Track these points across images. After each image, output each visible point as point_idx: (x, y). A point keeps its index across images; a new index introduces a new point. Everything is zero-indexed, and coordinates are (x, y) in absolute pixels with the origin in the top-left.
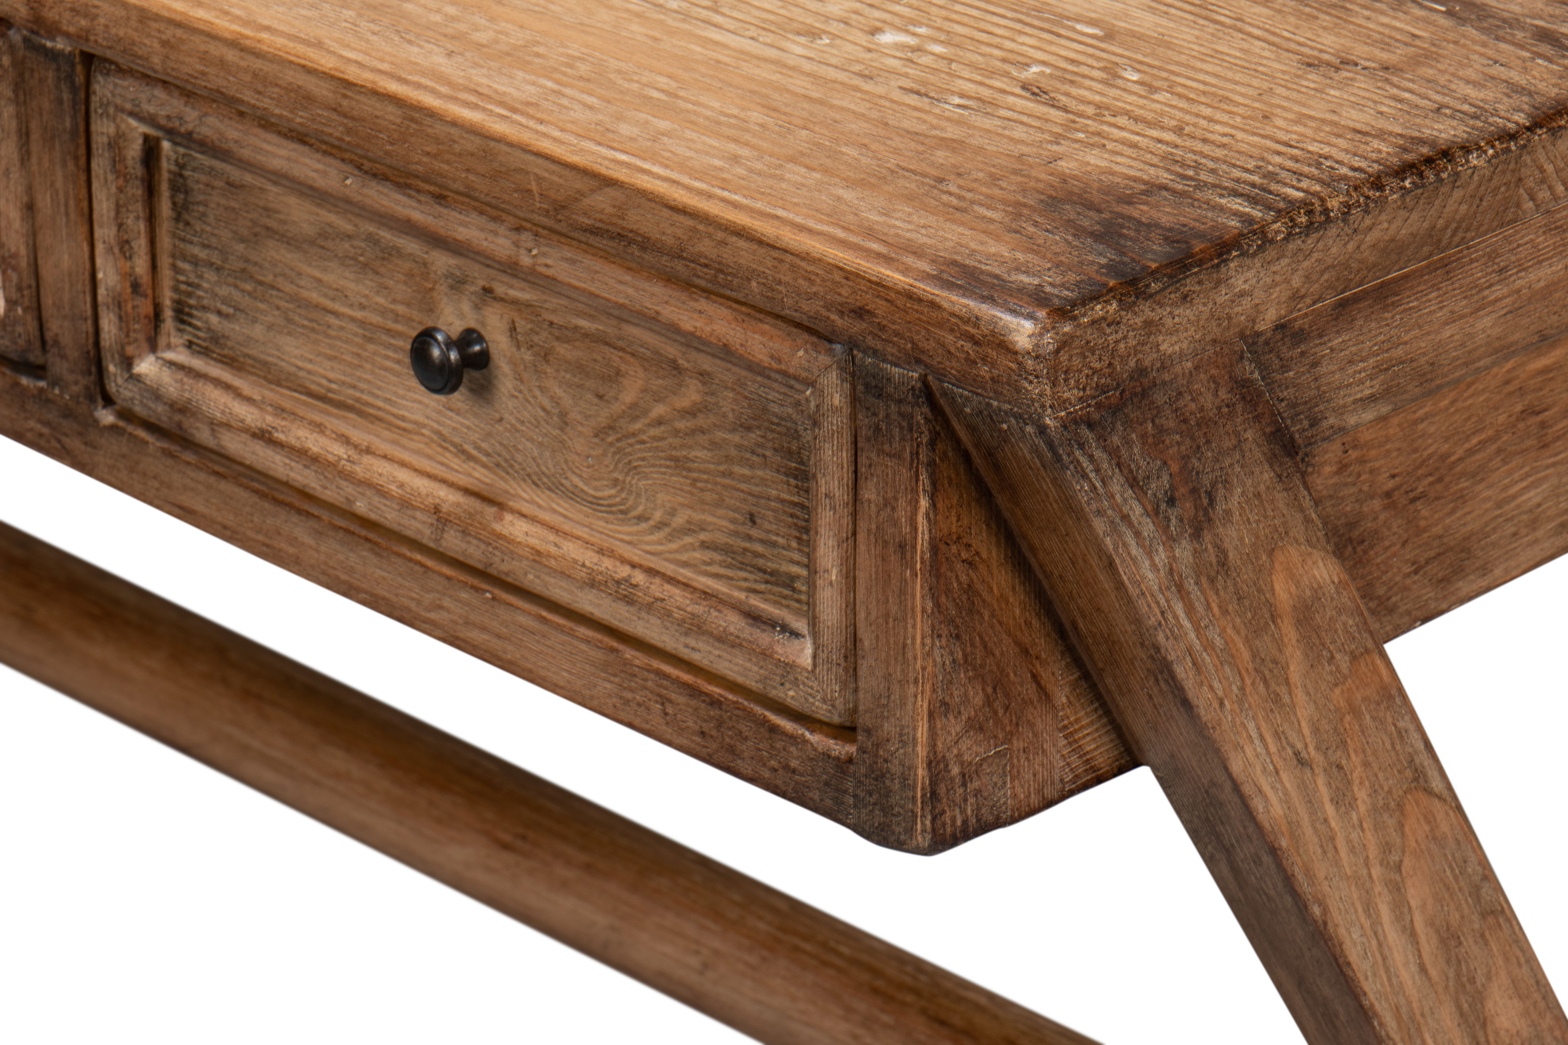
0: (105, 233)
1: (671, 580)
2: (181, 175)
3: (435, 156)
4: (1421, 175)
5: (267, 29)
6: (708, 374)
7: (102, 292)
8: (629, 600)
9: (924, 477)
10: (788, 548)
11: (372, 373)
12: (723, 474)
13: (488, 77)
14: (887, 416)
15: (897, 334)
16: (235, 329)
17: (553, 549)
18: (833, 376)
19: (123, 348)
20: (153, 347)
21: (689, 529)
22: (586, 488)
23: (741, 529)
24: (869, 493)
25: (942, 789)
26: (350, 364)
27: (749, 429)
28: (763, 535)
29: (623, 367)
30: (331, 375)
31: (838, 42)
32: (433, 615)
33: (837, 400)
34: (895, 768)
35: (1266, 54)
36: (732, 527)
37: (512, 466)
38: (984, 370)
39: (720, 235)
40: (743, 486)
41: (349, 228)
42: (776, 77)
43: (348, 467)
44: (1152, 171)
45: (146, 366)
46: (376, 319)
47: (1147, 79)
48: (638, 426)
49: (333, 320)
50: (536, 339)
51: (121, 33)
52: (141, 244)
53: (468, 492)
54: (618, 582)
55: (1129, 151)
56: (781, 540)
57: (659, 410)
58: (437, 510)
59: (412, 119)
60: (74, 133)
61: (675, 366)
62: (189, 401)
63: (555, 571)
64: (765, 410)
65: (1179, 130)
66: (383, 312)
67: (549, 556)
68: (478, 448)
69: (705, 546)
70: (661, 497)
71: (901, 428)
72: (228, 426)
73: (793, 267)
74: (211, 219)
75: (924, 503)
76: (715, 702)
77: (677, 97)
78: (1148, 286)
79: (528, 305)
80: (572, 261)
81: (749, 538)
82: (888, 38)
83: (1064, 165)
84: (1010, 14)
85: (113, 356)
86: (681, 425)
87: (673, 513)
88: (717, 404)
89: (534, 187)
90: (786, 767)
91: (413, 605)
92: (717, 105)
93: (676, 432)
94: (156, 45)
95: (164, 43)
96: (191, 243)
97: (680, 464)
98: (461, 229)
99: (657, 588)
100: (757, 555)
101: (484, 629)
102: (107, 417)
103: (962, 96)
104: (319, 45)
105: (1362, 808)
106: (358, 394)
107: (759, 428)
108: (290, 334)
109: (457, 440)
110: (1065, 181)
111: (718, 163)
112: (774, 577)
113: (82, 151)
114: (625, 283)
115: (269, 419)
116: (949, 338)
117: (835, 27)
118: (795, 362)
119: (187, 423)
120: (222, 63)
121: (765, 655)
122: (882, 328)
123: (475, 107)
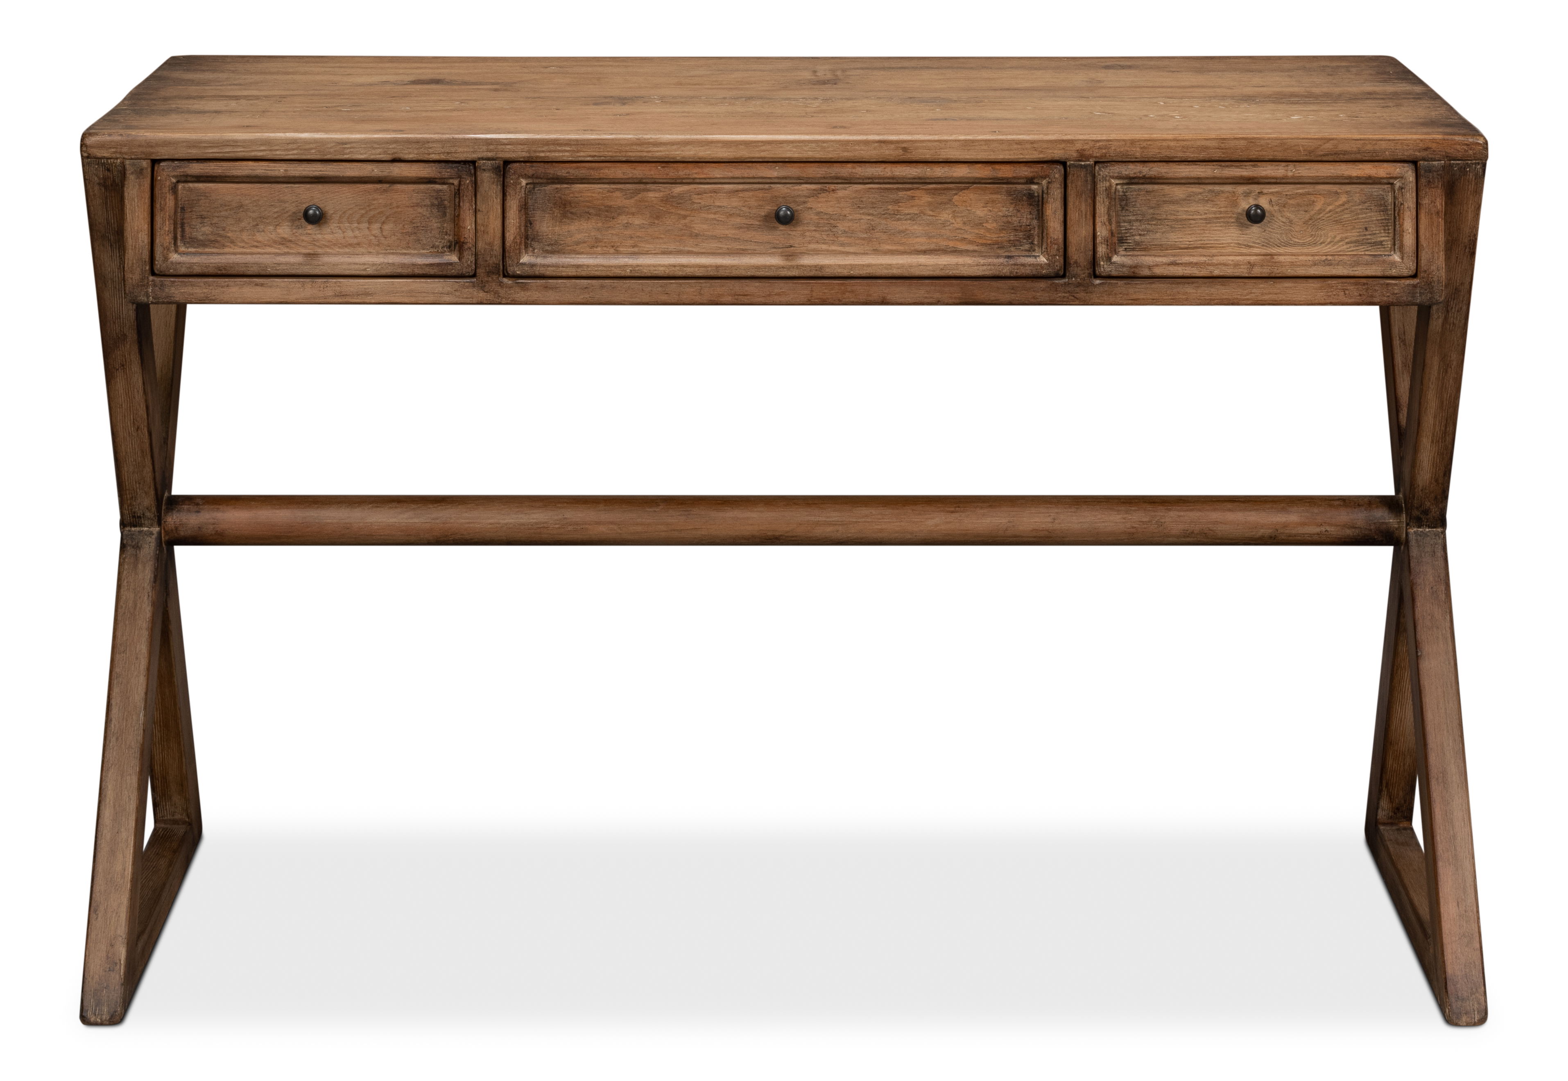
2: (1125, 195)
3: (1260, 151)
6: (1349, 191)
7: (1099, 240)
8: (1330, 265)
10: (1381, 233)
11: (1209, 233)
12: (1355, 219)
14: (1433, 177)
15: (1440, 151)
16: (1147, 238)
17: (1297, 260)
18: (1410, 173)
19: (1108, 254)
20: (1116, 253)
21: (1341, 240)
22: (1300, 241)
23: (1362, 233)
24: (1425, 201)
26: (1199, 234)
27: (1365, 203)
28: (1370, 233)
29: (1315, 200)
30: (1191, 240)
32: (1247, 297)
33: (1410, 179)
34: (1435, 279)
36: (1358, 234)
37: (1269, 244)
38: (1471, 152)
39: (1374, 142)
40: (1363, 220)
41: (1201, 190)
43: (1210, 262)
45: (1115, 259)
46: (1211, 216)
48: (1321, 215)
49: (1192, 222)
50: (1280, 201)
51: (1122, 150)
54: (1324, 261)
56: (1377, 232)
57: (1330, 208)
58: (1249, 263)
59: (1251, 142)
60: (1089, 190)
61: (1337, 193)
62: (1138, 263)
63: (1300, 265)
64: (1371, 195)
66: (1215, 213)
67: (1296, 262)
68: (1255, 243)
69: (1347, 243)
70: (1330, 234)
71: (1438, 179)
72: (1157, 265)
73: (1402, 144)
74: (1138, 206)
79: (1277, 192)
80: (1309, 169)
81: (1365, 235)
85: (1103, 259)
86: (1339, 210)
87: (1335, 237)
88: (1353, 199)
89: (1301, 148)
90: (1393, 294)
91: (1239, 297)
93: (1337, 213)
94: (1138, 149)
95: (1141, 148)
96: (1129, 216)
97: (1337, 222)
98: (1264, 172)
99: (1336, 259)
100: (1368, 239)
101: (1270, 294)
102: (1098, 282)
106: (1202, 242)
107: (1369, 201)
108: (1172, 232)
109: (1246, 243)
112: (1375, 244)
113: (1092, 196)
114: (1331, 169)
115: (1172, 259)
118: (1396, 172)
119: (1136, 270)
120: (1169, 147)
121: (1384, 262)
122: (1434, 151)
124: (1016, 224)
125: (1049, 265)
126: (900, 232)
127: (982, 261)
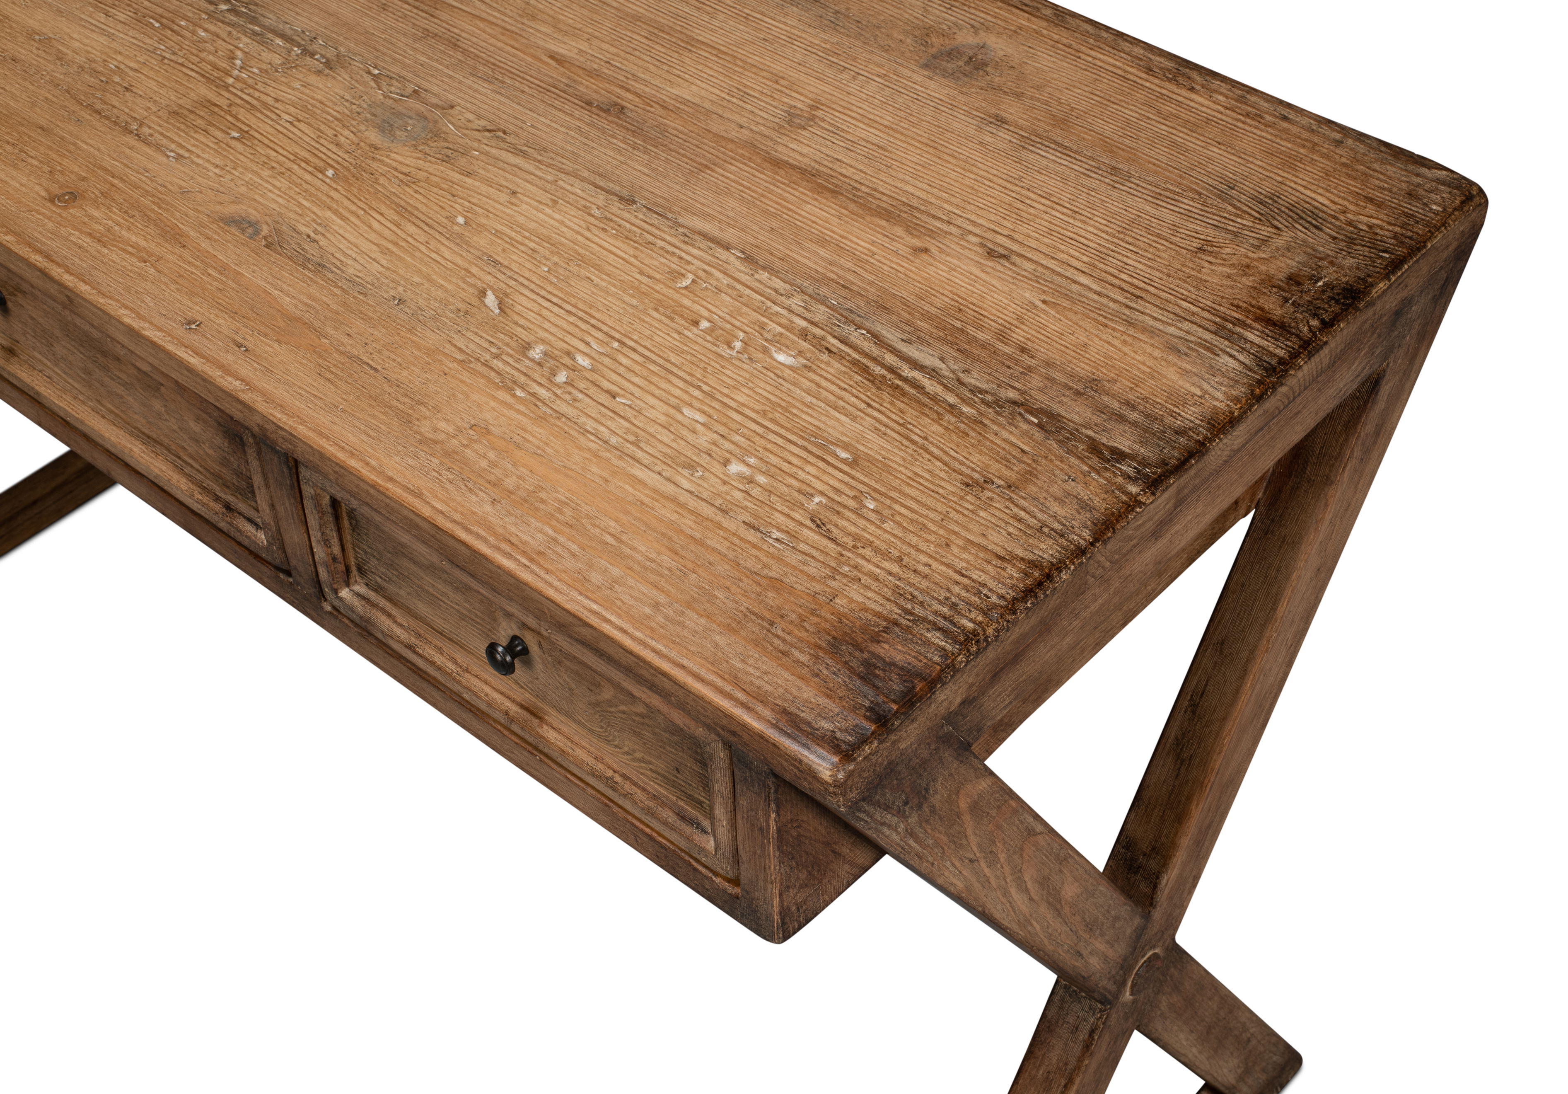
0: (315, 534)
1: (636, 784)
4: (1036, 597)
5: (391, 479)
7: (317, 557)
8: (614, 790)
9: (773, 806)
10: (697, 788)
11: (466, 633)
12: (660, 746)
13: (516, 525)
14: (751, 775)
16: (391, 588)
17: (571, 751)
19: (332, 583)
20: (348, 585)
21: (642, 760)
22: (586, 723)
23: (672, 771)
24: (742, 801)
25: (787, 919)
27: (673, 734)
28: (684, 779)
30: (444, 626)
31: (707, 474)
32: (510, 754)
33: (722, 755)
34: (762, 911)
35: (943, 475)
36: (666, 769)
40: (672, 755)
42: (675, 517)
43: (458, 677)
44: (888, 606)
45: (345, 593)
47: (880, 508)
48: (612, 709)
49: (441, 603)
50: (553, 653)
51: (312, 458)
52: (335, 541)
53: (522, 706)
54: (607, 779)
55: (874, 585)
56: (693, 784)
57: (622, 708)
58: (506, 712)
60: (292, 487)
62: (370, 617)
65: (900, 560)
67: (570, 754)
69: (651, 770)
70: (627, 742)
72: (391, 635)
74: (371, 536)
75: (773, 816)
76: (662, 846)
77: (620, 541)
78: (893, 724)
81: (677, 777)
82: (735, 468)
83: (840, 602)
84: (800, 442)
85: (326, 584)
86: (636, 718)
87: (634, 751)
90: (703, 885)
91: (499, 747)
92: (643, 549)
93: (634, 721)
94: (331, 471)
95: (334, 472)
96: (362, 543)
97: (636, 733)
99: (628, 787)
100: (681, 785)
102: (327, 607)
103: (779, 529)
104: (419, 495)
105: (1002, 860)
106: (459, 638)
108: (420, 600)
110: (840, 621)
111: (648, 611)
112: (690, 797)
113: (298, 494)
115: (413, 639)
116: (785, 763)
117: (704, 460)
118: (697, 731)
123: (510, 556)
124: (235, 466)
125: (267, 549)
126: (118, 395)
127: (197, 496)
